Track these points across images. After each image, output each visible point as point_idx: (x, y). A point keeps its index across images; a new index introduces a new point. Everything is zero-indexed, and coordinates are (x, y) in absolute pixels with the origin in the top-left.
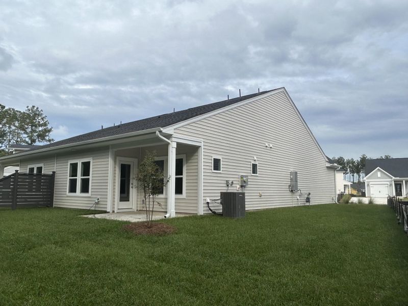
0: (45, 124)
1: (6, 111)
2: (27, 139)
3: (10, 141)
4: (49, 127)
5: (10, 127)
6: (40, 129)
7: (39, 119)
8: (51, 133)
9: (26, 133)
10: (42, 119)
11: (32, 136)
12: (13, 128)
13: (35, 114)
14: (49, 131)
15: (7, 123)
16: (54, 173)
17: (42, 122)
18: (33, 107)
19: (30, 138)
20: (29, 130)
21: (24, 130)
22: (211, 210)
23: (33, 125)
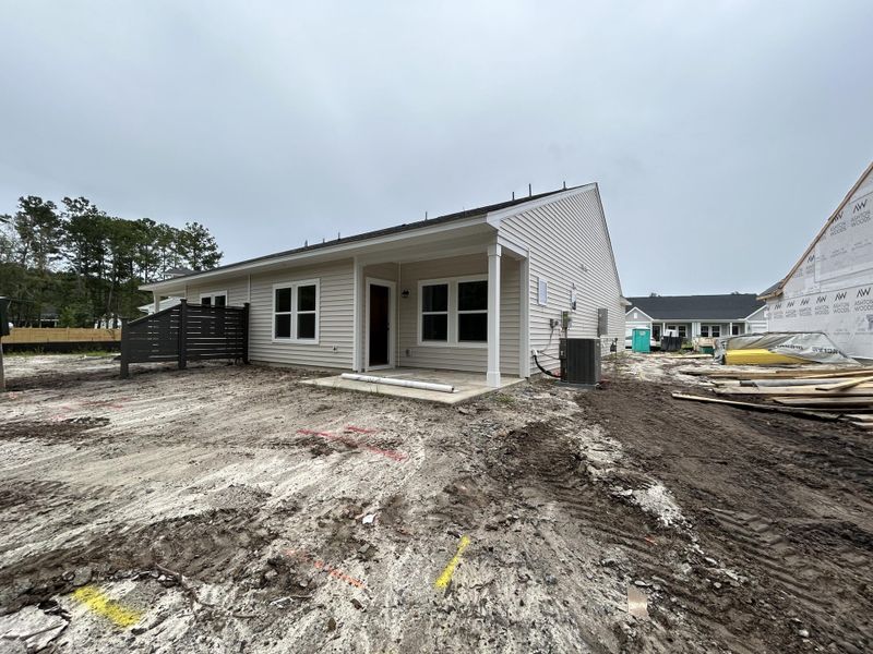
0: (212, 248)
1: (157, 228)
2: (189, 267)
3: (165, 267)
4: (218, 251)
5: (164, 250)
6: (207, 253)
7: (203, 242)
8: (221, 260)
9: (187, 258)
10: (209, 240)
11: (196, 262)
12: (169, 251)
13: (198, 235)
14: (219, 257)
15: (159, 244)
16: (247, 305)
17: (208, 245)
18: (196, 224)
19: (193, 264)
20: (191, 255)
21: (185, 254)
22: (541, 368)
23: (196, 248)
